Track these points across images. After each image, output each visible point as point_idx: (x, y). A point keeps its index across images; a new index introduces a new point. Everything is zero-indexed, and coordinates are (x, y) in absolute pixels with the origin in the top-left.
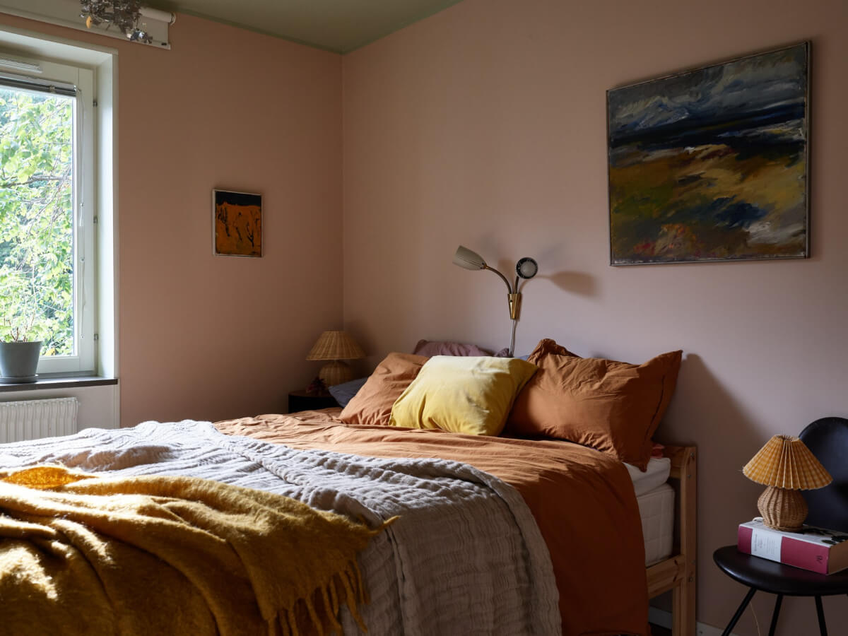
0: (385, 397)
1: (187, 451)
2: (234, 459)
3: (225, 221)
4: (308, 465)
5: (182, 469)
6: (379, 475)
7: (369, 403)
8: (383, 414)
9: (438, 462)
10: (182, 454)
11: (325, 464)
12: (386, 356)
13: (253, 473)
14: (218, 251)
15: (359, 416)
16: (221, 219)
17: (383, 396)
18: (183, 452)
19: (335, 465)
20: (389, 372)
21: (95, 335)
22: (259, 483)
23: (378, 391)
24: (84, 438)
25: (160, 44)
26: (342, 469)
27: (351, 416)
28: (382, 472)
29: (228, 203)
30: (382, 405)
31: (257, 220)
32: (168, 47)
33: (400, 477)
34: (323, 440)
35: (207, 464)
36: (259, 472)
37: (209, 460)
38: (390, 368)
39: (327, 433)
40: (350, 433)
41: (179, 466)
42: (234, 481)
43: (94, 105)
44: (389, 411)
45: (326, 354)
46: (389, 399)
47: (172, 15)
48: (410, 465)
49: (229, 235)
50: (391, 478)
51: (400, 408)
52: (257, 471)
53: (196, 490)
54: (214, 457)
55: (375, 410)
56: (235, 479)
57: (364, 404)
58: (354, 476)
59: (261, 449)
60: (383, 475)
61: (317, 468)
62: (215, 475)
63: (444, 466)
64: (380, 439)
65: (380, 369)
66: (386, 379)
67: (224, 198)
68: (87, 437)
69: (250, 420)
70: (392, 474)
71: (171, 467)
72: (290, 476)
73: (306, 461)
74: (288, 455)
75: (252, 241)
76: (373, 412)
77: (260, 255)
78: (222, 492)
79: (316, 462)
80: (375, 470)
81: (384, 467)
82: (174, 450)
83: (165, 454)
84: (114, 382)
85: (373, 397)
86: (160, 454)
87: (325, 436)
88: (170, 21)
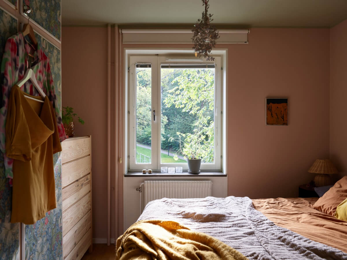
0: (336, 200)
1: (232, 218)
2: (247, 226)
3: (271, 111)
4: (274, 237)
5: (224, 227)
6: (303, 252)
7: (327, 202)
8: (333, 209)
9: (339, 252)
10: (230, 219)
11: (281, 239)
12: (341, 178)
13: (250, 236)
14: (267, 124)
15: (322, 207)
16: (269, 110)
17: (335, 199)
18: (230, 218)
19: (285, 241)
20: (341, 187)
21: (221, 156)
22: (249, 242)
23: (332, 197)
24: (205, 201)
25: (244, 42)
26: (288, 244)
27: (318, 206)
28: (306, 251)
29: (272, 103)
30: (333, 204)
31: (286, 109)
32: (248, 43)
33: (314, 256)
34: (296, 220)
35: (235, 226)
36: (253, 236)
37: (237, 225)
38: (342, 185)
39: (299, 216)
40: (309, 219)
41: (223, 226)
42: (240, 239)
43: (221, 70)
44: (335, 208)
45: (316, 170)
46: (337, 202)
47: (249, 30)
48: (322, 250)
49: (272, 117)
50: (309, 255)
51: (340, 209)
52: (252, 235)
53: (215, 245)
54: (239, 223)
55: (330, 206)
56: (241, 238)
57: (324, 202)
58: (292, 249)
59: (259, 224)
60: (306, 253)
61: (277, 240)
62: (234, 234)
63: (341, 256)
64: (322, 226)
65: (337, 185)
66: (338, 191)
67: (270, 101)
68: (206, 201)
69: (272, 200)
70: (310, 253)
71: (221, 226)
72: (262, 243)
73: (274, 235)
74: (268, 230)
75: (283, 118)
76: (328, 207)
77: (287, 125)
78: (222, 249)
79: (277, 237)
80: (303, 249)
81: (308, 248)
82: (227, 216)
83: (223, 218)
84: (225, 176)
85: (330, 199)
86: (221, 218)
87: (297, 218)
88: (247, 33)
